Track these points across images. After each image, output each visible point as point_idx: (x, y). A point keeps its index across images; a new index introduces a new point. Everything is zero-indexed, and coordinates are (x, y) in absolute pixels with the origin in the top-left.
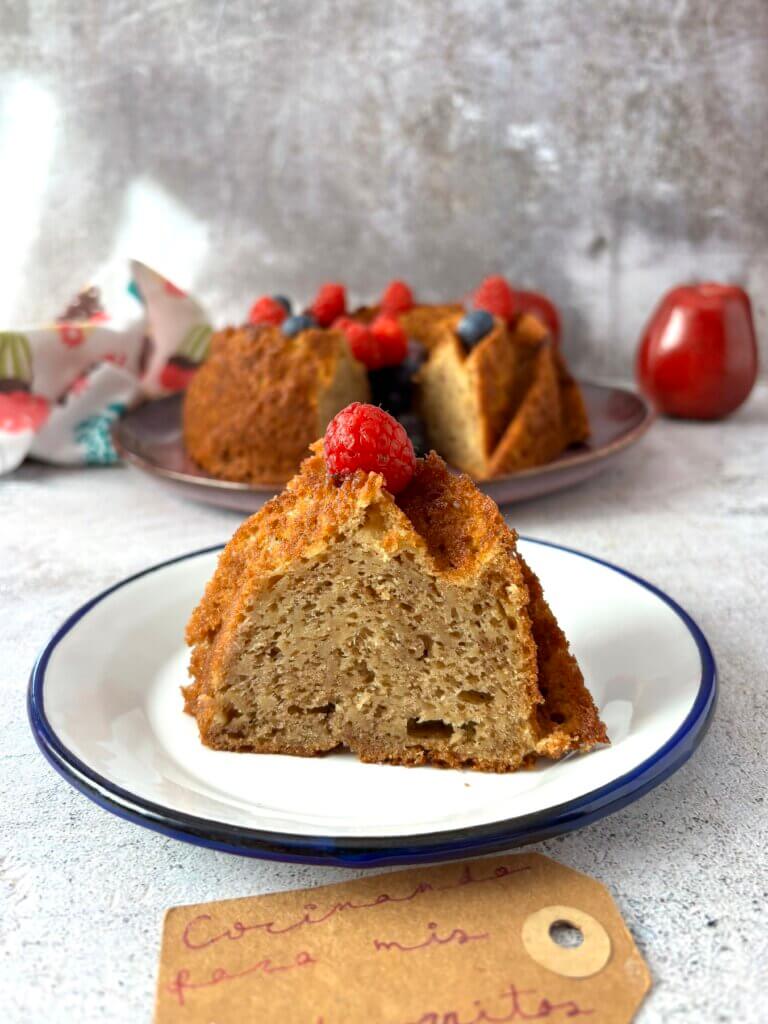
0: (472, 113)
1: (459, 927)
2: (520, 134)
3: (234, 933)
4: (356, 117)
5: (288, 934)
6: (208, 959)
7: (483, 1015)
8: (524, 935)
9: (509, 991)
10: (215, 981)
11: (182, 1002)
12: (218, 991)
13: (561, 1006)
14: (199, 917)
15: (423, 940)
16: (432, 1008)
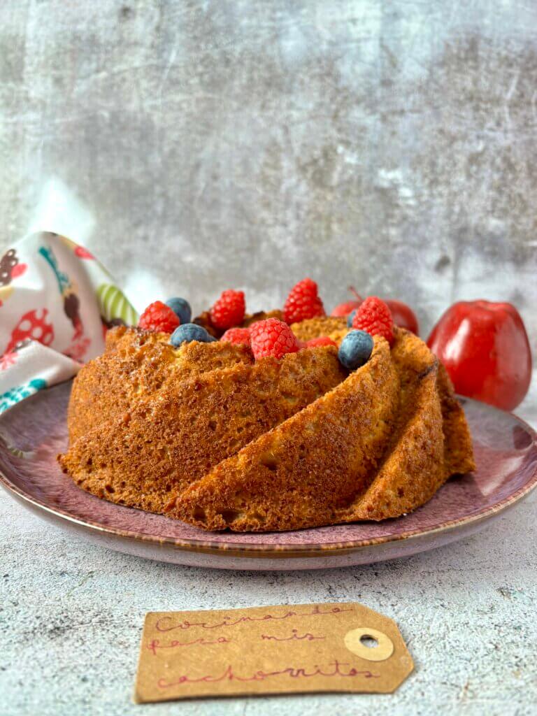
0: (351, 159)
1: (310, 633)
2: (386, 177)
3: (184, 626)
4: (263, 157)
5: (214, 629)
6: (170, 636)
7: (319, 671)
8: (345, 639)
9: (334, 662)
10: (173, 646)
11: (155, 653)
12: (176, 650)
13: (363, 672)
14: (165, 618)
15: (289, 637)
16: (291, 666)
